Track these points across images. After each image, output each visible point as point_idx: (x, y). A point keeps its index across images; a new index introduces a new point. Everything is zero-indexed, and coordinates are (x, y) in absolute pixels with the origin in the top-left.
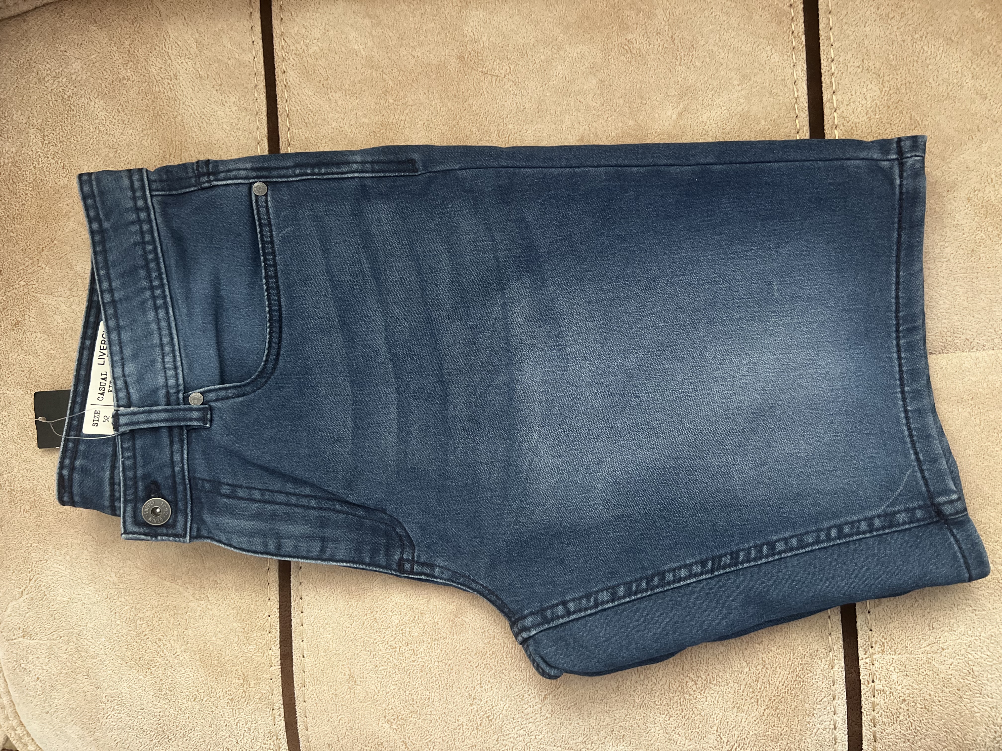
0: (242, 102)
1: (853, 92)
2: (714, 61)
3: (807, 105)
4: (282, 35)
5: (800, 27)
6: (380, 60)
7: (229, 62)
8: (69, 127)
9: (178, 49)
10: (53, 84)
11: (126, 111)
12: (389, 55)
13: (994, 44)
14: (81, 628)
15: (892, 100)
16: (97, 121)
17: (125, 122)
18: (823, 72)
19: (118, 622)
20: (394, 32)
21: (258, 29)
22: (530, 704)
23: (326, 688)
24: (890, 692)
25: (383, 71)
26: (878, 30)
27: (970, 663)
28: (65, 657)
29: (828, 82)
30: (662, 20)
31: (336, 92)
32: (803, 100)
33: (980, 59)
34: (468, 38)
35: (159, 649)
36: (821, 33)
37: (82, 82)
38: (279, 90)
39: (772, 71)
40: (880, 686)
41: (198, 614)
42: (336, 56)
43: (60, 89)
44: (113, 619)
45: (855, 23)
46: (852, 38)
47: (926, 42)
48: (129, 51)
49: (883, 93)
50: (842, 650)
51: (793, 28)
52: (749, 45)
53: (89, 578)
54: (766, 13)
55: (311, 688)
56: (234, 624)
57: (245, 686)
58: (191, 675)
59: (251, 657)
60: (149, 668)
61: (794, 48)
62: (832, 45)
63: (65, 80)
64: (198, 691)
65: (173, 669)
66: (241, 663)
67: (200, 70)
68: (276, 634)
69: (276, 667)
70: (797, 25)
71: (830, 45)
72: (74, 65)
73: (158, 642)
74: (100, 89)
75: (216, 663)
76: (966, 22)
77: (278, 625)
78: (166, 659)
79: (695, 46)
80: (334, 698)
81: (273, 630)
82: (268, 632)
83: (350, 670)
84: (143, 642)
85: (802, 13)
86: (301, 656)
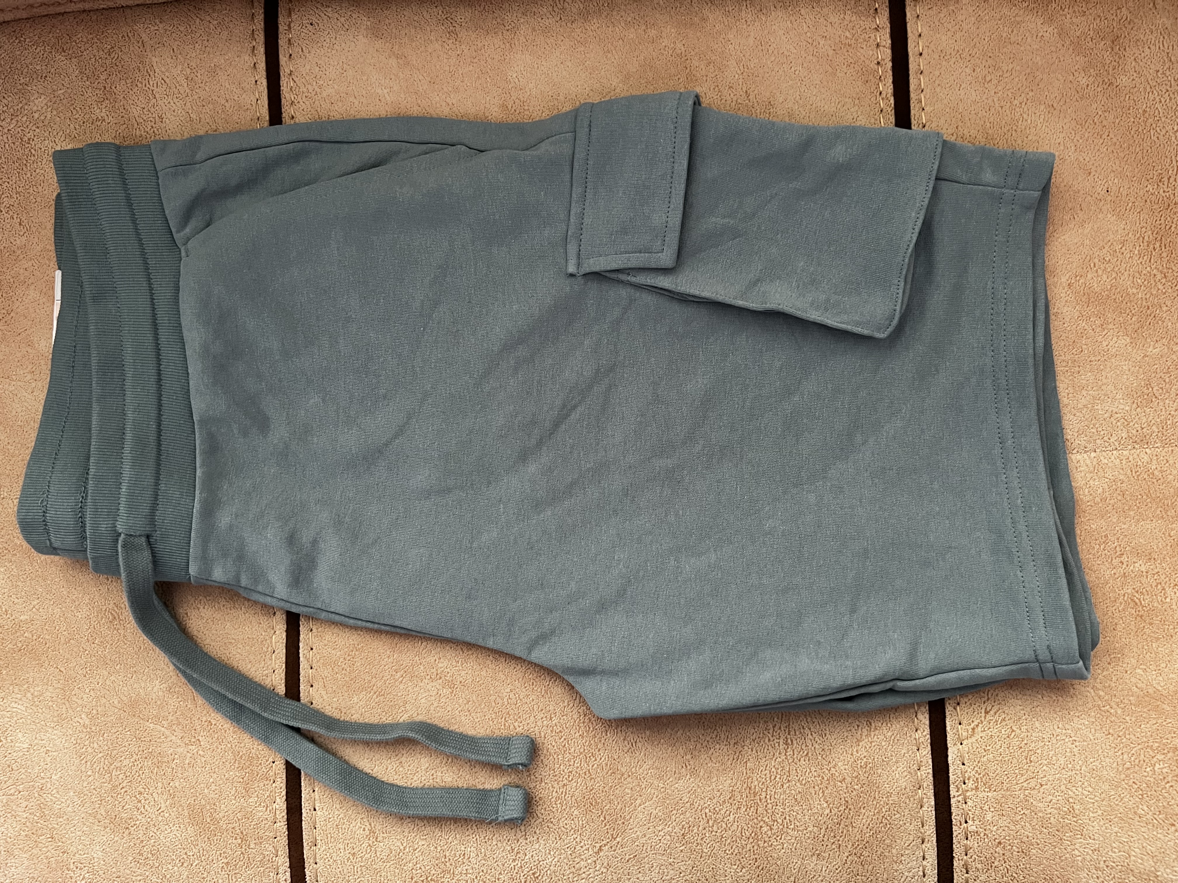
4: (290, 74)
5: (887, 87)
7: (226, 104)
8: (29, 175)
9: (165, 86)
13: (1100, 113)
14: (43, 781)
19: (89, 773)
20: (425, 74)
21: (262, 65)
22: (583, 857)
23: (341, 846)
24: (985, 834)
26: (974, 94)
27: (1071, 800)
30: (734, 73)
33: (1084, 130)
34: (513, 85)
35: (139, 804)
36: (912, 95)
37: (46, 123)
40: (974, 828)
41: (187, 762)
42: (355, 101)
43: (19, 129)
44: (83, 770)
45: (949, 85)
46: (945, 101)
47: (1026, 109)
48: (105, 87)
50: (932, 787)
51: (881, 89)
53: (55, 719)
54: (852, 71)
55: (324, 847)
56: (231, 773)
57: (243, 846)
58: (178, 835)
59: (252, 812)
60: (127, 828)
61: (881, 111)
62: (923, 109)
63: (25, 118)
64: (186, 854)
65: (156, 828)
66: (239, 820)
67: (190, 112)
68: (282, 785)
69: (282, 824)
70: (885, 85)
71: (921, 109)
72: (36, 102)
73: (138, 796)
74: (68, 131)
75: (208, 820)
76: (1070, 88)
77: (285, 774)
78: (147, 816)
79: (772, 103)
80: (351, 857)
81: (279, 780)
82: (272, 782)
83: (370, 824)
84: (119, 796)
85: (891, 73)
86: (312, 809)
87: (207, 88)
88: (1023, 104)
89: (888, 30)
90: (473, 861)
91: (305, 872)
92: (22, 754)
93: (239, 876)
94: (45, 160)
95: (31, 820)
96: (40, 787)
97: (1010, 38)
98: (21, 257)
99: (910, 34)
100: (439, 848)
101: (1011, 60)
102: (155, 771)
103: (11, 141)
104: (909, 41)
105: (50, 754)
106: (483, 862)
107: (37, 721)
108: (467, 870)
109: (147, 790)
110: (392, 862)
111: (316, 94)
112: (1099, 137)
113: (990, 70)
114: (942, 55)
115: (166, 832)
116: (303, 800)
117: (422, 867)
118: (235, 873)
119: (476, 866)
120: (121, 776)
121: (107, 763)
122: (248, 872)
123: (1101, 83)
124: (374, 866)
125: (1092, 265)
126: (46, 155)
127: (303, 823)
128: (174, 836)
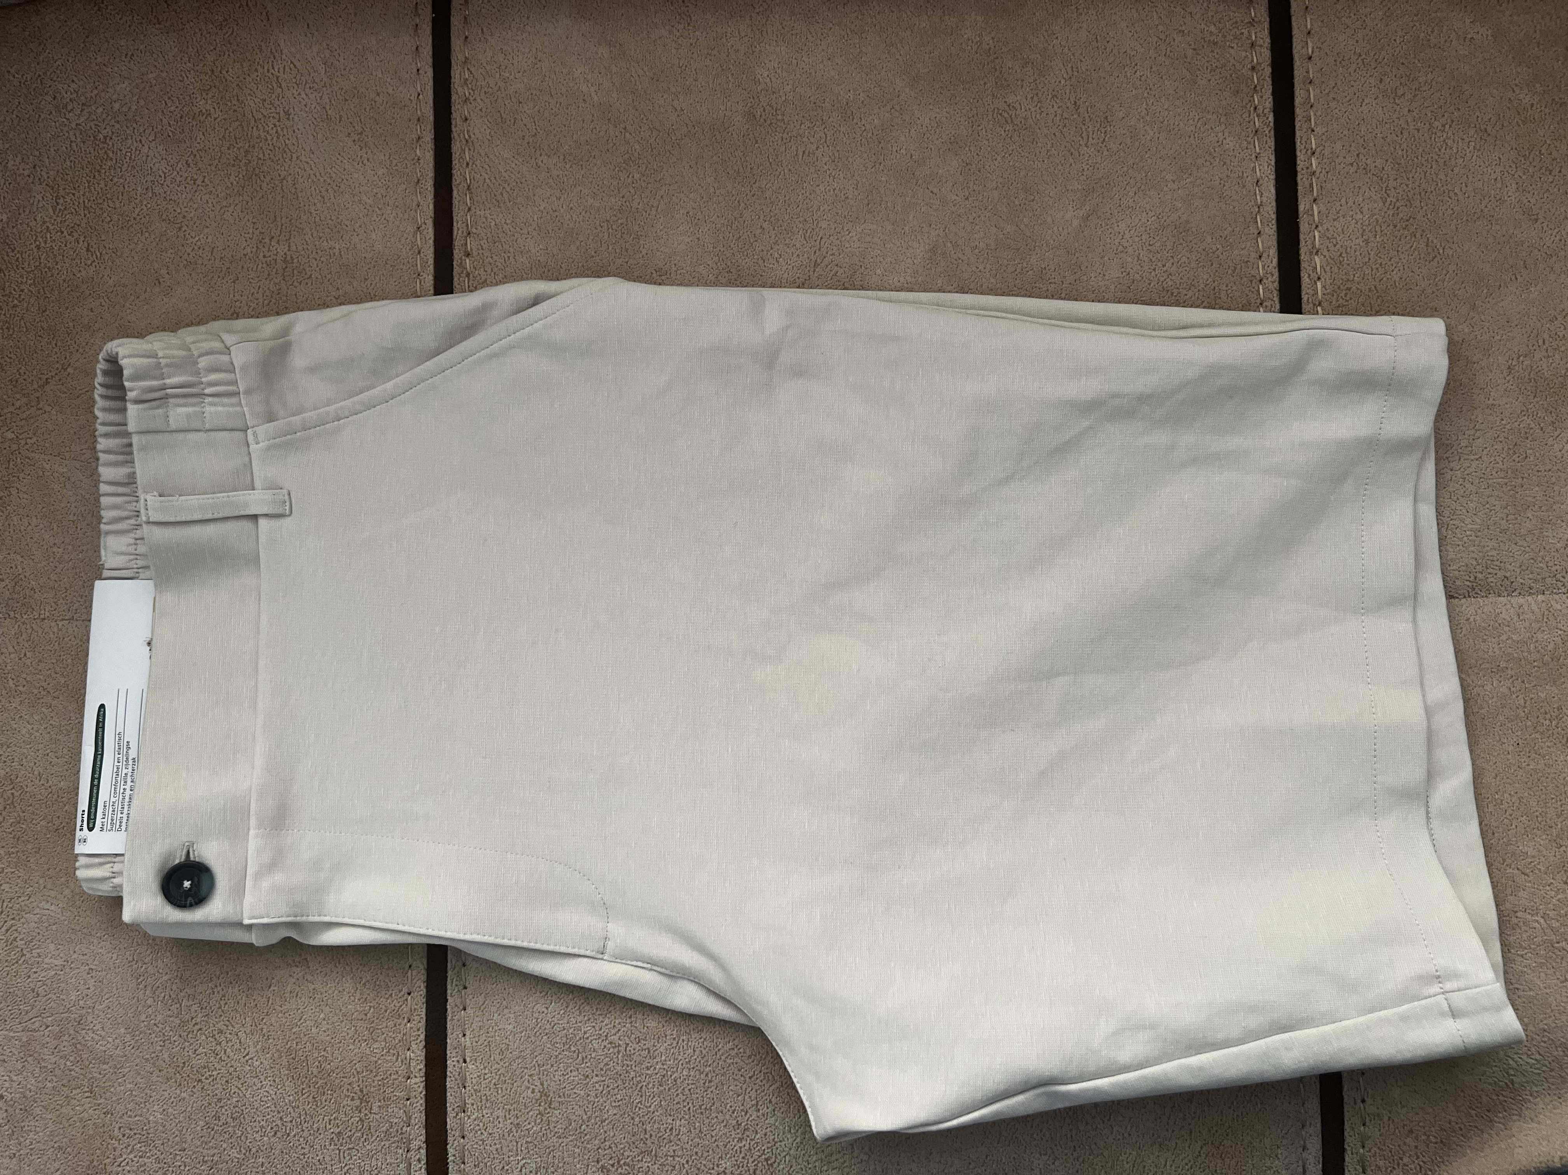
0: (394, 162)
1: (1343, 201)
2: (1137, 143)
3: (1274, 216)
4: (465, 62)
5: (1265, 100)
6: (622, 110)
7: (377, 99)
8: (103, 185)
9: (294, 72)
10: (79, 116)
11: (200, 165)
12: (636, 103)
13: (1548, 142)
14: (84, 1012)
15: (1401, 215)
16: (150, 178)
17: (199, 182)
18: (1299, 168)
19: (149, 1002)
20: (646, 69)
21: (427, 50)
23: (500, 1113)
24: (1389, 1118)
25: (625, 128)
26: (1380, 111)
28: (53, 1061)
29: (1307, 183)
30: (1060, 77)
31: (549, 156)
32: (1269, 209)
33: (1528, 163)
34: (762, 86)
35: (219, 1048)
36: (1298, 111)
37: (130, 115)
38: (456, 148)
39: (1225, 163)
40: (1375, 1108)
41: (287, 989)
42: (551, 100)
43: (92, 124)
44: (141, 996)
45: (1348, 99)
46: (1343, 121)
47: (1450, 134)
48: (213, 71)
49: (1387, 204)
51: (1256, 102)
52: (1191, 122)
54: (1217, 77)
55: (476, 1114)
56: (350, 1007)
57: (363, 1110)
58: (271, 1092)
59: (376, 1062)
60: (200, 1080)
61: (1256, 132)
62: (1313, 131)
63: (100, 110)
64: (281, 1119)
65: (241, 1081)
66: (358, 1073)
67: (328, 108)
68: (420, 1024)
69: (418, 1080)
70: (1262, 97)
71: (1310, 130)
72: (118, 88)
73: (217, 1036)
74: (160, 127)
75: (315, 1073)
76: (1509, 108)
77: (424, 1010)
78: (229, 1065)
79: (1109, 119)
80: (514, 1130)
81: (415, 1018)
82: (406, 1020)
83: (542, 1084)
84: (190, 1035)
85: (1269, 81)
86: (461, 1061)
87: (351, 77)
88: (1447, 126)
89: (1267, 25)
90: (684, 1138)
91: (447, 1149)
92: (53, 973)
93: (354, 1152)
94: (126, 165)
95: (62, 1067)
96: (78, 1020)
97: (1429, 40)
98: (87, 292)
99: (1295, 31)
100: (637, 1119)
101: (1431, 69)
102: (243, 1001)
103: (79, 139)
104: (1294, 40)
105: (94, 974)
106: (697, 1140)
107: (78, 928)
108: (674, 1151)
109: (230, 1028)
110: (571, 1138)
111: (499, 89)
112: (1548, 173)
113: (1403, 80)
114: (1339, 60)
115: (255, 1088)
116: (448, 1048)
117: (613, 1145)
118: (349, 1149)
119: (687, 1146)
120: (195, 1007)
121: (174, 987)
122: (368, 1147)
123: (1550, 102)
124: (546, 1143)
125: (1541, 342)
126: (128, 160)
127: (448, 1079)
128: (265, 1094)
